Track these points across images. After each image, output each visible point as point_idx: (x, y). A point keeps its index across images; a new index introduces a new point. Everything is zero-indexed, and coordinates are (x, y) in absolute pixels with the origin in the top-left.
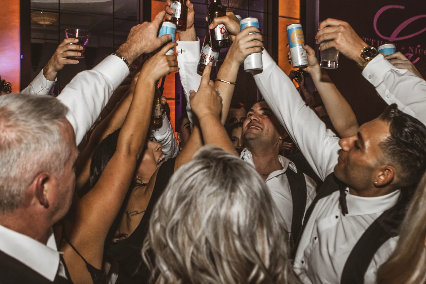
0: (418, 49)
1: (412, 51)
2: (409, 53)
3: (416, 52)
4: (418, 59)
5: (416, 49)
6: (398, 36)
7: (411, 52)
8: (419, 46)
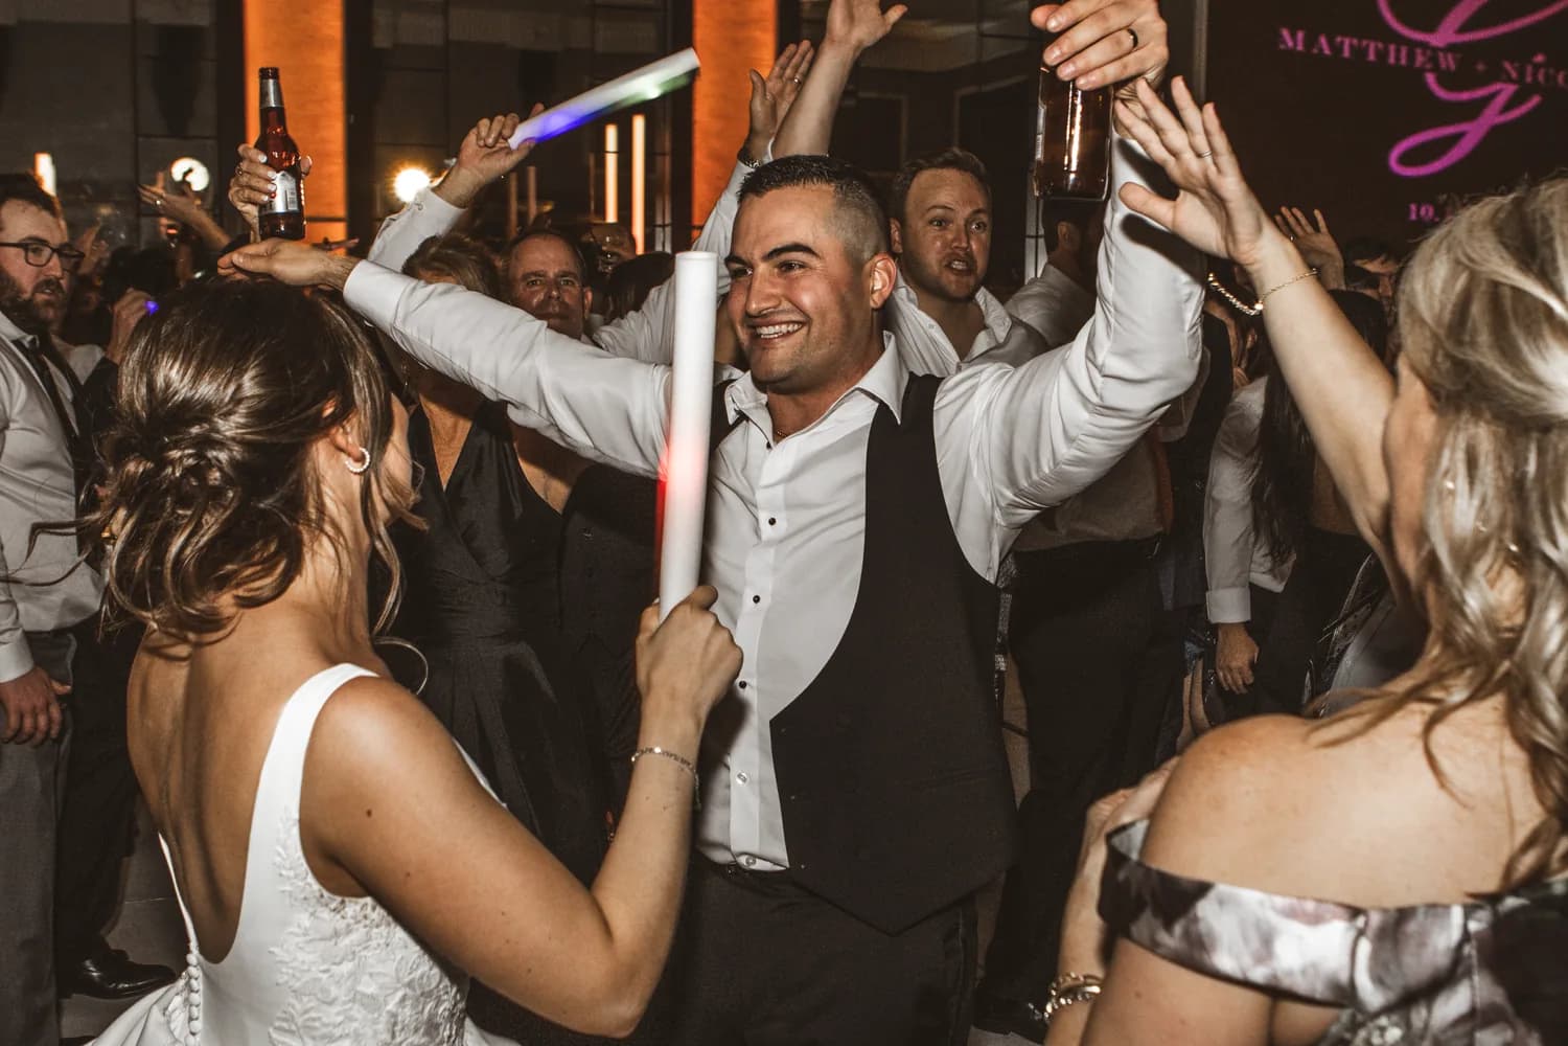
0: (1537, 67)
1: (1514, 75)
2: (1505, 82)
3: (1529, 79)
4: (1535, 100)
5: (1529, 69)
6: (1463, 30)
7: (1510, 80)
8: (1539, 58)
